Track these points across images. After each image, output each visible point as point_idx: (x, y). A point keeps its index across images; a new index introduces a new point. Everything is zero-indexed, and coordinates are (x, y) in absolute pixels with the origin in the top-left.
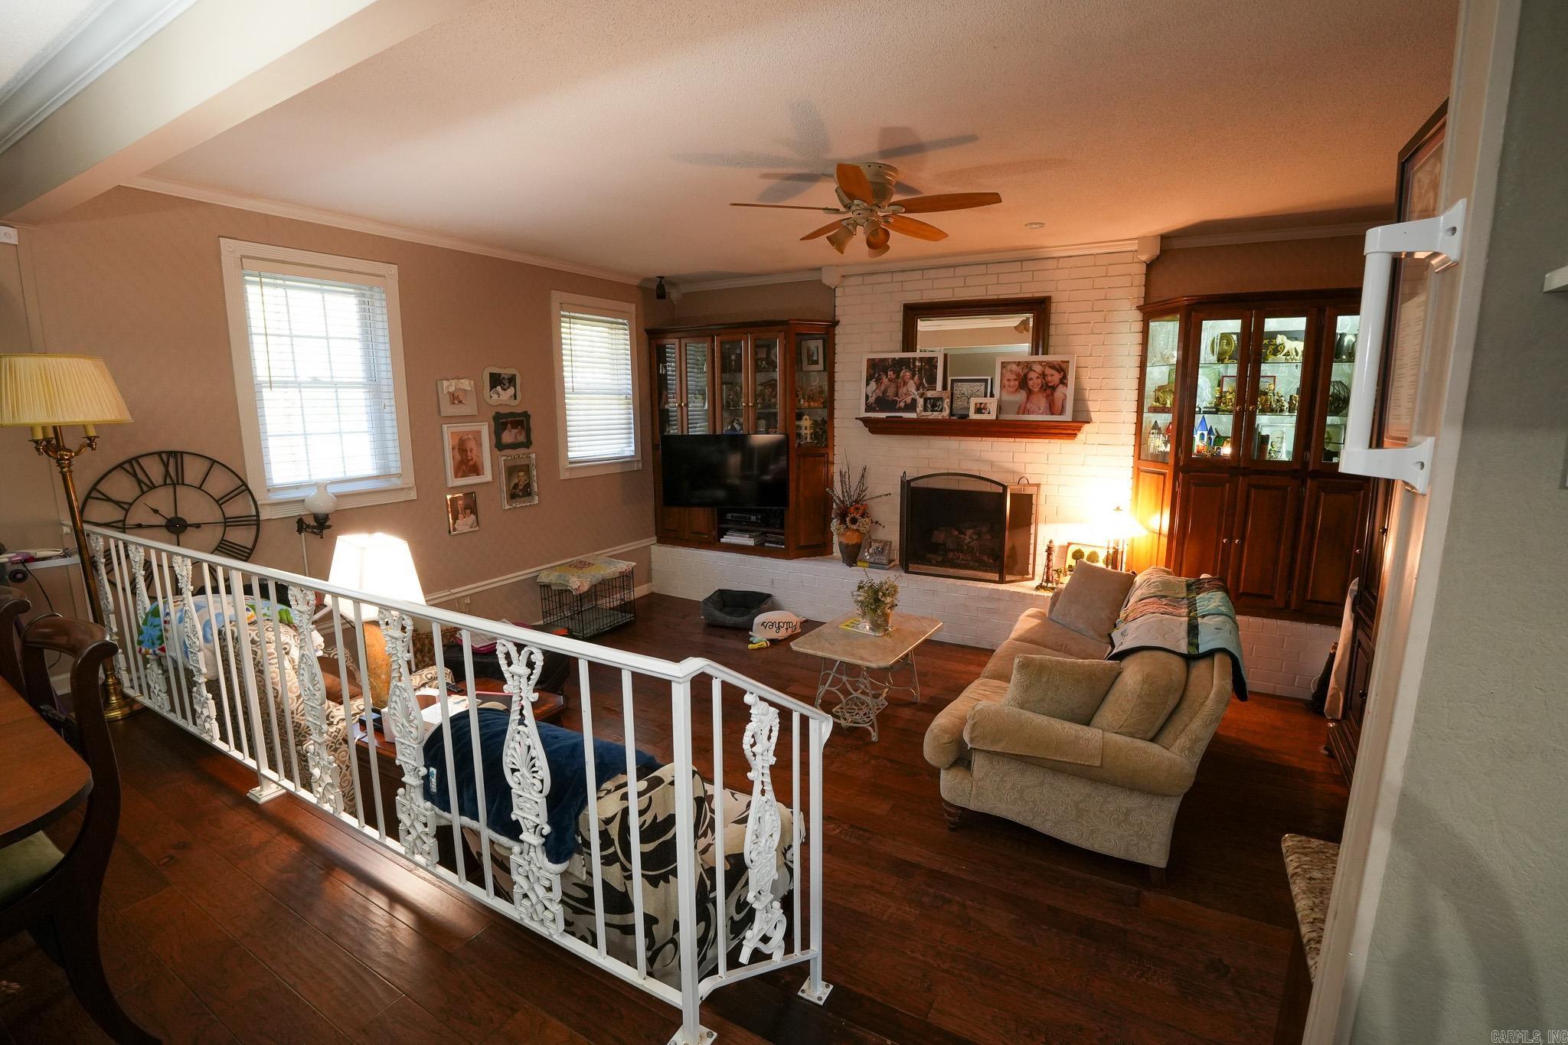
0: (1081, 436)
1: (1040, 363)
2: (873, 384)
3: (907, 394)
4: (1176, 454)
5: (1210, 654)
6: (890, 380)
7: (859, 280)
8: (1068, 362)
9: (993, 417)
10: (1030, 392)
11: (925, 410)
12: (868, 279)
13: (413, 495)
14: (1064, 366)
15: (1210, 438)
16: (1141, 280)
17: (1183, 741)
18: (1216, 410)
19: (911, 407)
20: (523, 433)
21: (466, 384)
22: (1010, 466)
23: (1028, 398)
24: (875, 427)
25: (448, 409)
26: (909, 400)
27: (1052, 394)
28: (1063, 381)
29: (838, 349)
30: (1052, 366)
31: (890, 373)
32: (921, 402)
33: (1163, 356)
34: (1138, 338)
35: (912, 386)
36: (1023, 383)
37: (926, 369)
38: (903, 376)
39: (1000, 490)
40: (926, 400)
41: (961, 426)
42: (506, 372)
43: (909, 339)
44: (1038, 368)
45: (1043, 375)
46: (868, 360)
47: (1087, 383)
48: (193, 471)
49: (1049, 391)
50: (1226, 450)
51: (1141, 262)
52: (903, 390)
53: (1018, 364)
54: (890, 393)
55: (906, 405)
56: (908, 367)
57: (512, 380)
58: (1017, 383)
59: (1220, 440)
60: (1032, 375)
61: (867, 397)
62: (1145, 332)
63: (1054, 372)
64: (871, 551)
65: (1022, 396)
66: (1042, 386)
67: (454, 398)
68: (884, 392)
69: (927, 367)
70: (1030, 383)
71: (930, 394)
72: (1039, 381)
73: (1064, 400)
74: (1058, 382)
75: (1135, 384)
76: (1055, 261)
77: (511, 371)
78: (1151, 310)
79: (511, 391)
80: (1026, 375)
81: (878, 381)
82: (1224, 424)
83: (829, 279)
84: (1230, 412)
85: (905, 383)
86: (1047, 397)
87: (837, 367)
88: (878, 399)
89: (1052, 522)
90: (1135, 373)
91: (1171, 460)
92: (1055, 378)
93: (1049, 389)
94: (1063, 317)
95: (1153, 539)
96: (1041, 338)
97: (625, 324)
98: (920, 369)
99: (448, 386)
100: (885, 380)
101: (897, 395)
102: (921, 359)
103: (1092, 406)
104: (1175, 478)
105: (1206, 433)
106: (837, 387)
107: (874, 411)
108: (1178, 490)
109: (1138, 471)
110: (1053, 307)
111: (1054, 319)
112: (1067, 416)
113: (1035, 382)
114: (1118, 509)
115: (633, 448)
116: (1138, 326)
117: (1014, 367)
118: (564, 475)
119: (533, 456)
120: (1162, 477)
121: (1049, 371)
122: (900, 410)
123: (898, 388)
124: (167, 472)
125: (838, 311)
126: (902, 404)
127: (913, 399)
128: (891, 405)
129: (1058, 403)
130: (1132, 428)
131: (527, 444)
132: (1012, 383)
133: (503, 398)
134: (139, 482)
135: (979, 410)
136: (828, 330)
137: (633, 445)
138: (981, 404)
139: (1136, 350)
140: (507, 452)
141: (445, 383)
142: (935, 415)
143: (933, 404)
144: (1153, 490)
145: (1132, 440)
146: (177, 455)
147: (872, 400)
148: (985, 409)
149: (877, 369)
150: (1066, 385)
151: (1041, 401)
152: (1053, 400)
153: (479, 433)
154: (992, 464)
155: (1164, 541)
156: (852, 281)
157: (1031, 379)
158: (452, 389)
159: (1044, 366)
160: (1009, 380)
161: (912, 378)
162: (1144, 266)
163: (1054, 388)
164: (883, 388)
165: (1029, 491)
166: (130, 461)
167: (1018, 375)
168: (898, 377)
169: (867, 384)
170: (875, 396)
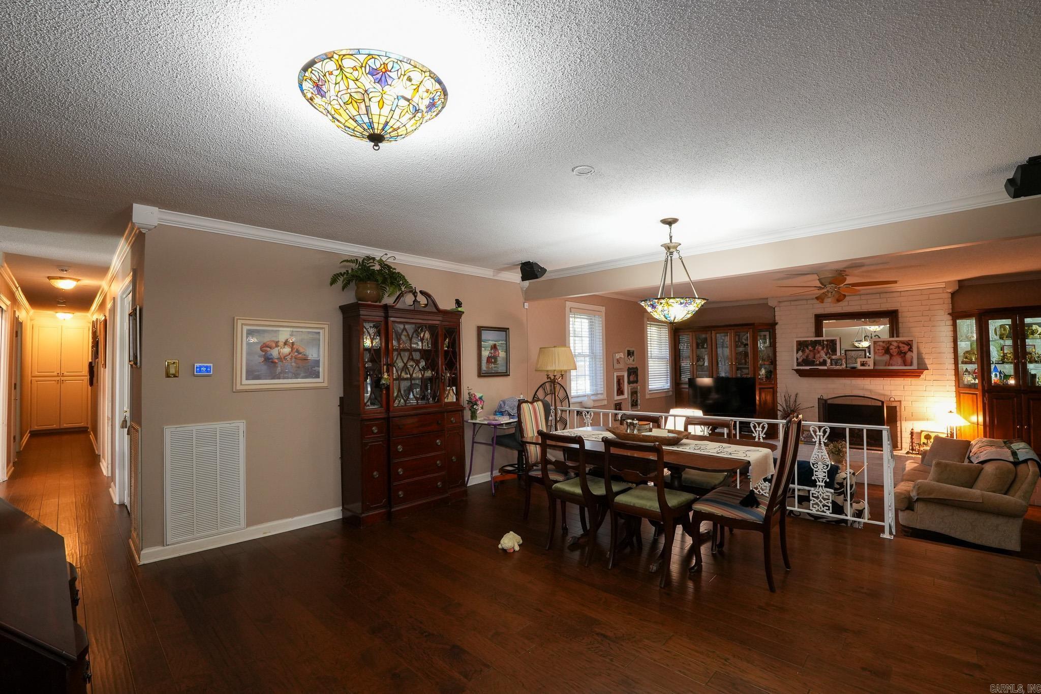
0: (922, 376)
1: (896, 341)
2: (800, 353)
3: (820, 357)
4: (982, 383)
5: (1025, 461)
6: (810, 351)
7: (787, 303)
8: (912, 341)
9: (871, 367)
10: (891, 356)
11: (831, 365)
12: (793, 303)
13: (606, 402)
14: (910, 342)
15: (1001, 376)
16: (950, 301)
17: (1019, 493)
18: (1003, 361)
19: (824, 363)
20: (636, 376)
21: (622, 355)
22: (882, 392)
23: (890, 358)
24: (801, 373)
25: (617, 366)
26: (821, 360)
27: (905, 356)
28: (911, 349)
29: (778, 336)
30: (903, 343)
31: (810, 347)
32: (829, 361)
33: (967, 337)
34: (951, 328)
35: (823, 354)
36: (887, 351)
37: (830, 345)
38: (817, 349)
39: (880, 404)
40: (831, 360)
41: (854, 373)
42: (632, 349)
43: (818, 331)
44: (895, 344)
45: (899, 347)
46: (797, 341)
47: (923, 350)
49: (902, 355)
50: (1012, 382)
51: (947, 292)
52: (818, 355)
53: (883, 342)
54: (811, 357)
55: (820, 362)
56: (820, 344)
57: (633, 353)
58: (883, 351)
59: (1007, 377)
60: (891, 347)
61: (797, 359)
62: (955, 326)
63: (904, 345)
64: (804, 436)
65: (887, 357)
66: (898, 352)
67: (618, 361)
68: (807, 356)
69: (831, 344)
70: (891, 351)
71: (834, 357)
72: (897, 350)
73: (912, 359)
74: (907, 350)
75: (952, 350)
76: (899, 293)
78: (956, 315)
79: (633, 358)
80: (888, 347)
81: (803, 351)
82: (1009, 369)
83: (771, 303)
84: (1011, 363)
85: (819, 352)
86: (902, 357)
87: (777, 345)
88: (803, 360)
89: (910, 420)
90: (951, 345)
91: (980, 387)
92: (906, 348)
93: (902, 354)
94: (906, 319)
95: (974, 427)
96: (894, 330)
98: (827, 345)
100: (807, 351)
101: (814, 358)
102: (827, 341)
103: (927, 361)
104: (983, 396)
105: (998, 373)
106: (778, 354)
107: (802, 366)
108: (986, 402)
109: (959, 394)
110: (900, 315)
111: (900, 320)
112: (915, 366)
113: (893, 350)
114: (951, 412)
115: (669, 385)
116: (950, 322)
117: (881, 343)
120: (975, 396)
121: (901, 345)
122: (817, 365)
123: (815, 355)
124: (551, 389)
125: (777, 318)
126: (818, 362)
127: (824, 360)
128: (812, 363)
129: (908, 360)
130: (953, 372)
131: (637, 382)
132: (880, 351)
133: (631, 361)
135: (863, 364)
136: (771, 327)
137: (669, 383)
138: (864, 362)
139: (951, 334)
141: (616, 354)
142: (838, 367)
143: (837, 362)
144: (971, 403)
145: (953, 378)
147: (800, 360)
148: (866, 364)
149: (802, 346)
150: (912, 351)
151: (899, 360)
152: (905, 359)
154: (871, 391)
155: (981, 428)
156: (782, 304)
157: (892, 349)
158: (618, 357)
159: (899, 343)
160: (878, 350)
161: (823, 349)
162: (950, 295)
163: (905, 353)
164: (806, 354)
165: (894, 404)
167: (884, 347)
168: (814, 349)
169: (797, 353)
170: (801, 359)
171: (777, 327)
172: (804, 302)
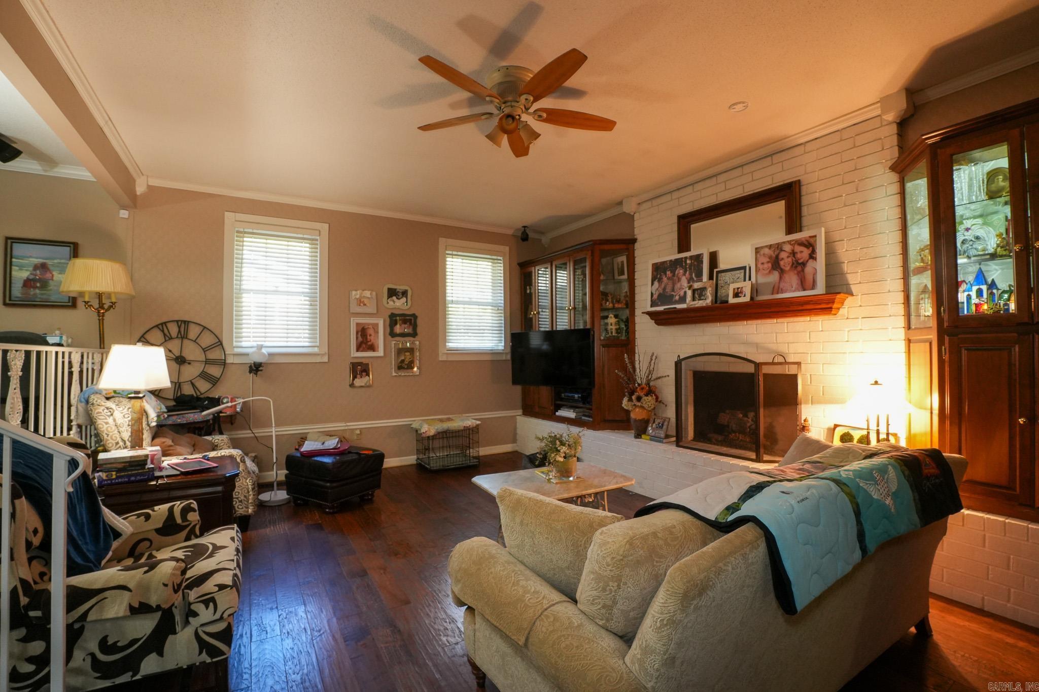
0: (843, 311)
1: (789, 242)
2: (656, 284)
3: (681, 289)
6: (669, 279)
7: (649, 204)
10: (782, 272)
11: (694, 299)
12: (655, 202)
13: (325, 359)
14: (812, 240)
16: (894, 140)
20: (411, 327)
21: (367, 294)
23: (781, 278)
24: (657, 319)
25: (355, 308)
26: (681, 293)
27: (803, 270)
28: (813, 256)
29: (637, 260)
30: (801, 243)
31: (668, 273)
32: (689, 293)
34: (896, 200)
35: (684, 282)
36: (775, 264)
37: (695, 265)
38: (678, 274)
40: (694, 291)
41: (723, 311)
42: (400, 288)
43: (684, 243)
44: (788, 248)
45: (793, 253)
48: (193, 332)
49: (799, 268)
50: (1010, 304)
51: (890, 123)
52: (678, 286)
53: (770, 247)
54: (669, 289)
55: (679, 298)
56: (681, 266)
57: (405, 293)
58: (770, 265)
60: (783, 255)
61: (652, 295)
62: (902, 193)
63: (802, 248)
64: (654, 426)
65: (775, 276)
66: (793, 264)
67: (360, 302)
68: (664, 289)
69: (696, 263)
70: (782, 263)
71: (697, 285)
72: (790, 259)
73: (815, 274)
74: (808, 257)
75: (898, 249)
76: (802, 147)
77: (403, 288)
78: (907, 169)
79: (404, 299)
80: (777, 256)
81: (660, 281)
82: (1002, 272)
83: (629, 207)
85: (679, 280)
86: (798, 273)
87: (637, 275)
88: (660, 295)
89: (819, 402)
90: (897, 236)
91: (936, 325)
92: (806, 252)
93: (799, 266)
94: (811, 198)
96: (793, 223)
97: (500, 260)
98: (691, 265)
99: (356, 294)
100: (665, 279)
101: (673, 290)
102: (692, 257)
103: (851, 279)
104: (941, 343)
107: (657, 305)
108: (946, 357)
109: (909, 344)
110: (804, 190)
111: (805, 200)
112: (820, 289)
113: (786, 262)
114: (876, 383)
116: (895, 188)
117: (767, 251)
118: (442, 358)
119: (417, 343)
120: (928, 344)
121: (798, 249)
122: (675, 302)
123: (674, 284)
124: (179, 331)
125: (636, 231)
126: (677, 298)
127: (684, 292)
128: (669, 299)
129: (809, 278)
130: (901, 297)
131: (414, 334)
132: (766, 266)
133: (399, 304)
134: (165, 335)
135: (736, 295)
136: (630, 246)
137: (503, 342)
138: (738, 288)
139: (896, 213)
140: (398, 338)
141: (354, 293)
146: (187, 323)
147: (655, 297)
148: (741, 292)
149: (659, 270)
150: (815, 259)
151: (792, 279)
152: (804, 277)
153: (377, 325)
154: (757, 345)
156: (645, 206)
157: (783, 259)
158: (358, 296)
159: (793, 245)
160: (763, 264)
161: (684, 274)
162: (894, 129)
163: (804, 264)
164: (663, 286)
165: (792, 370)
166: (162, 324)
167: (770, 257)
168: (674, 275)
169: (652, 284)
170: (657, 293)
171: (637, 245)
172: (668, 197)
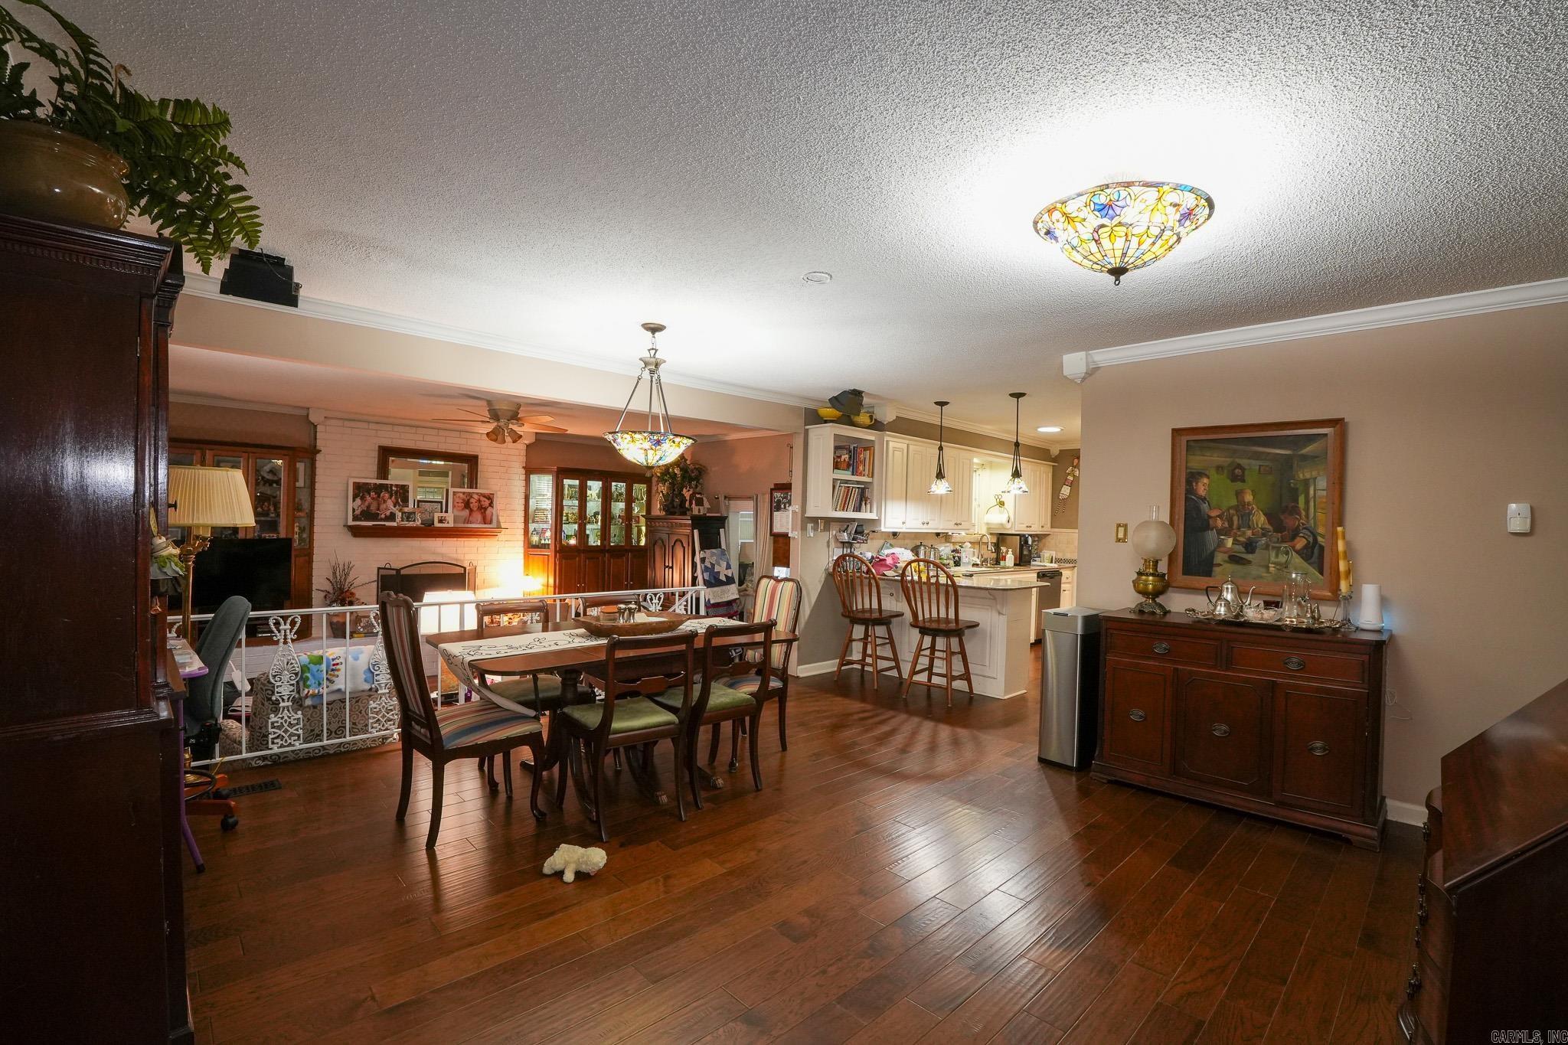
0: (499, 536)
1: (477, 494)
2: (358, 501)
3: (387, 509)
4: (556, 545)
6: (373, 499)
7: (340, 423)
9: (451, 525)
10: (471, 511)
11: (402, 521)
12: (347, 423)
14: (491, 496)
15: (568, 536)
18: (570, 521)
19: (392, 517)
22: (455, 556)
23: (470, 515)
24: (356, 532)
26: (388, 513)
27: (485, 512)
28: (491, 505)
29: (321, 470)
30: (484, 496)
31: (372, 494)
34: (523, 483)
35: (390, 503)
36: (467, 505)
38: (383, 496)
39: (462, 571)
41: (428, 531)
43: (383, 471)
44: (476, 497)
45: (479, 501)
46: (354, 483)
49: (482, 510)
50: (574, 542)
52: (383, 506)
53: (464, 493)
54: (373, 508)
55: (386, 516)
56: (387, 490)
58: (463, 505)
59: (572, 536)
60: (472, 500)
61: (354, 510)
62: (527, 481)
63: (486, 500)
64: (362, 624)
65: (467, 513)
66: (478, 507)
68: (368, 507)
69: (401, 491)
70: (471, 505)
71: (406, 510)
72: (476, 504)
73: (492, 515)
74: (488, 505)
75: (523, 508)
76: (479, 435)
78: (530, 470)
80: (468, 500)
81: (363, 499)
83: (311, 416)
84: (576, 523)
85: (385, 502)
86: (482, 513)
87: (317, 486)
88: (362, 512)
89: (482, 588)
90: (522, 501)
91: (552, 547)
92: (486, 503)
94: (485, 466)
95: (544, 587)
96: (474, 479)
98: (396, 492)
100: (368, 498)
101: (378, 509)
102: (397, 486)
104: (556, 557)
105: (566, 533)
106: (317, 501)
107: (359, 520)
108: (558, 563)
109: (527, 556)
110: (479, 461)
111: (479, 467)
113: (474, 505)
116: (523, 477)
117: (461, 495)
120: (545, 557)
121: (482, 499)
122: (381, 520)
123: (379, 505)
125: (319, 443)
126: (383, 516)
127: (391, 513)
128: (374, 517)
129: (488, 518)
130: (522, 532)
132: (460, 504)
135: (441, 521)
136: (310, 456)
138: (441, 517)
139: (523, 490)
142: (411, 524)
143: (409, 516)
145: (522, 538)
147: (357, 512)
148: (445, 520)
149: (361, 490)
150: (493, 507)
151: (478, 516)
152: (485, 516)
154: (442, 555)
155: (552, 584)
156: (333, 422)
157: (472, 502)
159: (480, 496)
160: (457, 503)
161: (390, 497)
162: (525, 447)
163: (486, 509)
164: (367, 504)
167: (463, 500)
168: (379, 496)
169: (354, 501)
170: (359, 511)
171: (319, 457)
172: (365, 425)
